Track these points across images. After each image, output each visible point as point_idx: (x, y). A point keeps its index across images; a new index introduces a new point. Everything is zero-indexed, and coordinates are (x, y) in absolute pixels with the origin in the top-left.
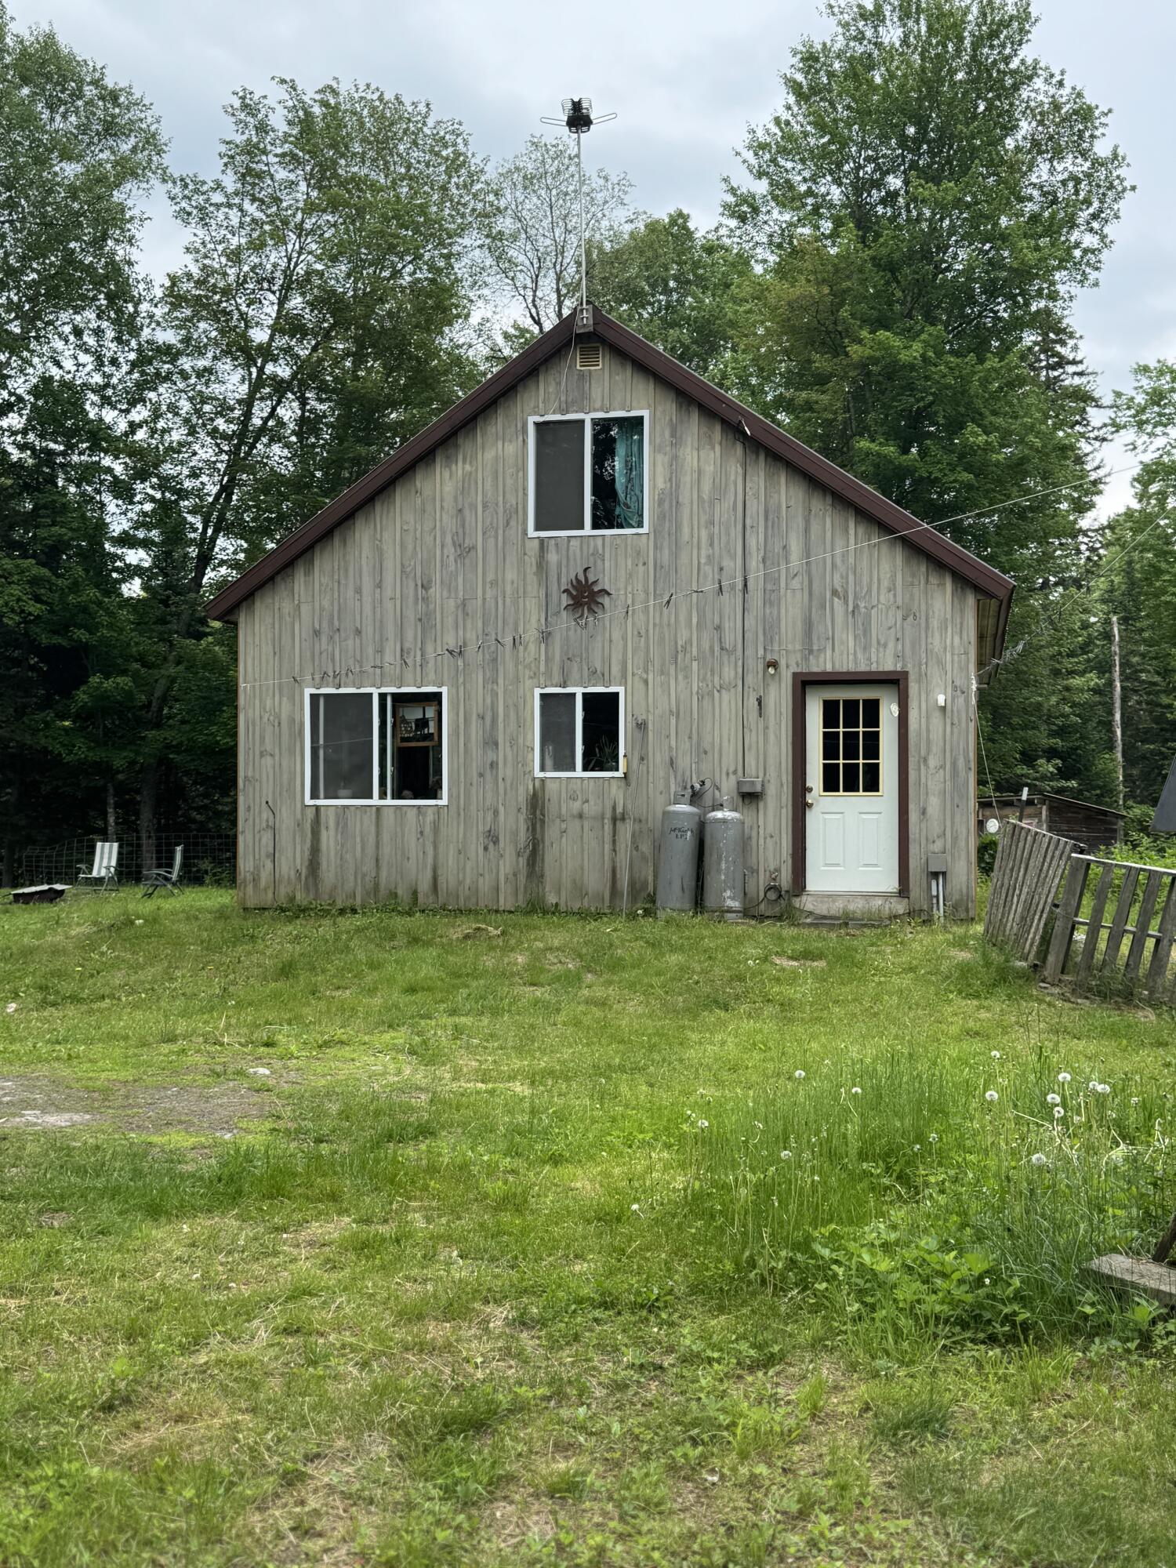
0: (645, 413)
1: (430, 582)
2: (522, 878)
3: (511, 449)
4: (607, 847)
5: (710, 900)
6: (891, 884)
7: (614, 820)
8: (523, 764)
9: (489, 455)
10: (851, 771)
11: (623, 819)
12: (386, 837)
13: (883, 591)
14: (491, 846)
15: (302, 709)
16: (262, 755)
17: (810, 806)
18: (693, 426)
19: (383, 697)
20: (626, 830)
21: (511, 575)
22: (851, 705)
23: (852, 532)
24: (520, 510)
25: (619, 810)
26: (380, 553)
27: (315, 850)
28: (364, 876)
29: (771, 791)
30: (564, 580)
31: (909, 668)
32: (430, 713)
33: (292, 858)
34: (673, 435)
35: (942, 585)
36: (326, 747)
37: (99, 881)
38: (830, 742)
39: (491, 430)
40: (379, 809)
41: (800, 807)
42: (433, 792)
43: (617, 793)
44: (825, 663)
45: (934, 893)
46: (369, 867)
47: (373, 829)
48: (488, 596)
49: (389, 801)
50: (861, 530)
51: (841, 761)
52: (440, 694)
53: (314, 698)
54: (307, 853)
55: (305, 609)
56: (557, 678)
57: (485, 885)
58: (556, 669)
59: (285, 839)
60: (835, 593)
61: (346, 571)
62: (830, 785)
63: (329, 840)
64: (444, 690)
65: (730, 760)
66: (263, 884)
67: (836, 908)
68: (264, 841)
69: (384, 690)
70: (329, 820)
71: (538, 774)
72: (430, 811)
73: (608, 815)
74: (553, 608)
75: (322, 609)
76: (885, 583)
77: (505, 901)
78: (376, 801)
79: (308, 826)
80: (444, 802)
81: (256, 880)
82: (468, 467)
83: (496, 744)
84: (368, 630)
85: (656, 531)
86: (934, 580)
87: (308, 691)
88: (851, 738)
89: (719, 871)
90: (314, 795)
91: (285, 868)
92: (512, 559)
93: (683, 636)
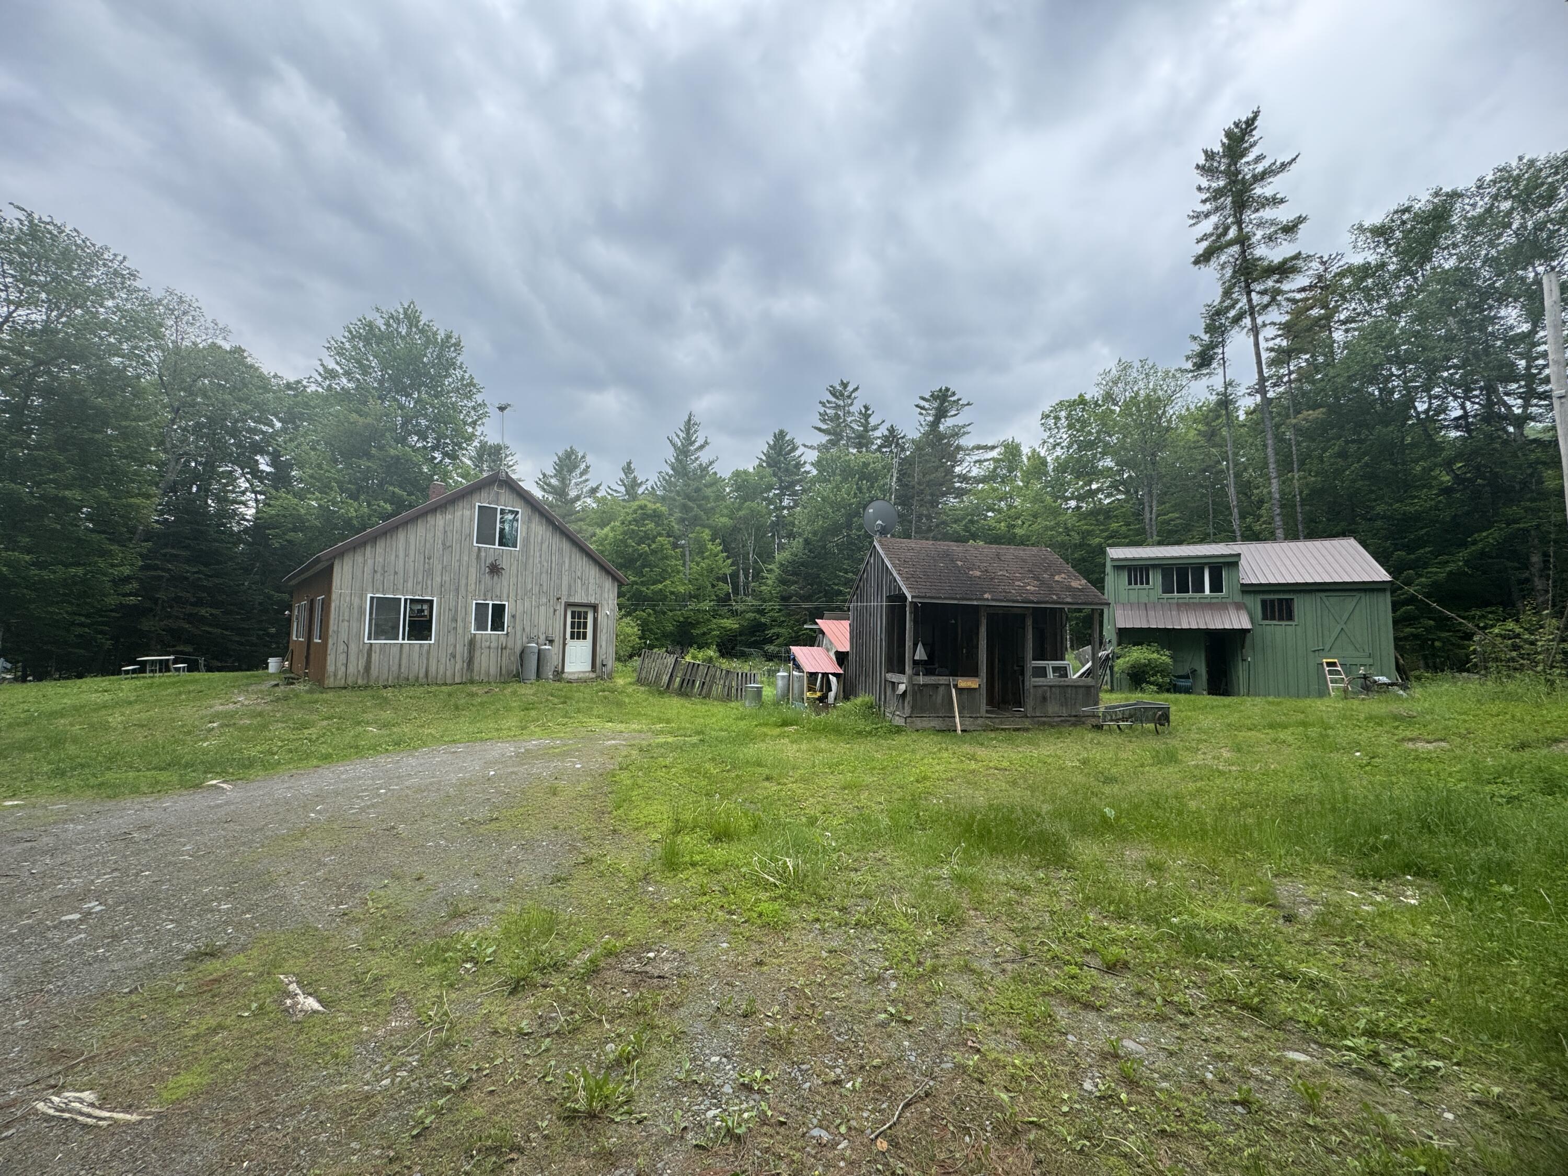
0: (519, 509)
1: (431, 557)
2: (465, 670)
3: (467, 513)
4: (499, 659)
5: (544, 676)
6: (591, 669)
7: (502, 649)
8: (466, 628)
9: (458, 514)
10: (579, 633)
11: (505, 648)
12: (404, 656)
13: (592, 579)
14: (452, 659)
15: (366, 602)
16: (342, 621)
17: (567, 644)
18: (536, 518)
19: (406, 600)
20: (506, 653)
21: (465, 558)
22: (580, 613)
23: (584, 559)
24: (470, 535)
25: (504, 645)
26: (407, 541)
27: (369, 662)
28: (393, 672)
29: (557, 640)
30: (487, 563)
31: (598, 603)
32: (425, 607)
33: (356, 665)
34: (529, 519)
35: (608, 579)
36: (376, 619)
38: (573, 623)
39: (461, 505)
40: (402, 644)
41: (564, 644)
42: (428, 637)
43: (503, 639)
44: (573, 599)
45: (604, 671)
46: (395, 668)
47: (398, 652)
48: (456, 565)
49: (406, 641)
50: (587, 559)
51: (576, 630)
52: (433, 600)
53: (372, 598)
54: (364, 663)
55: (370, 562)
56: (482, 597)
57: (449, 673)
58: (482, 594)
59: (352, 658)
60: (578, 577)
61: (392, 548)
62: (572, 638)
63: (375, 657)
64: (435, 599)
65: (542, 629)
66: (339, 677)
67: (576, 676)
68: (341, 658)
69: (407, 597)
70: (376, 648)
71: (473, 632)
72: (417, 647)
73: (500, 647)
74: (482, 572)
75: (379, 562)
76: (593, 577)
77: (457, 680)
78: (400, 641)
79: (365, 652)
80: (432, 642)
81: (335, 675)
82: (450, 516)
83: (457, 621)
84: (401, 573)
85: (522, 550)
86: (606, 577)
87: (369, 596)
88: (579, 623)
89: (546, 666)
90: (369, 638)
91: (352, 669)
92: (466, 552)
93: (529, 587)
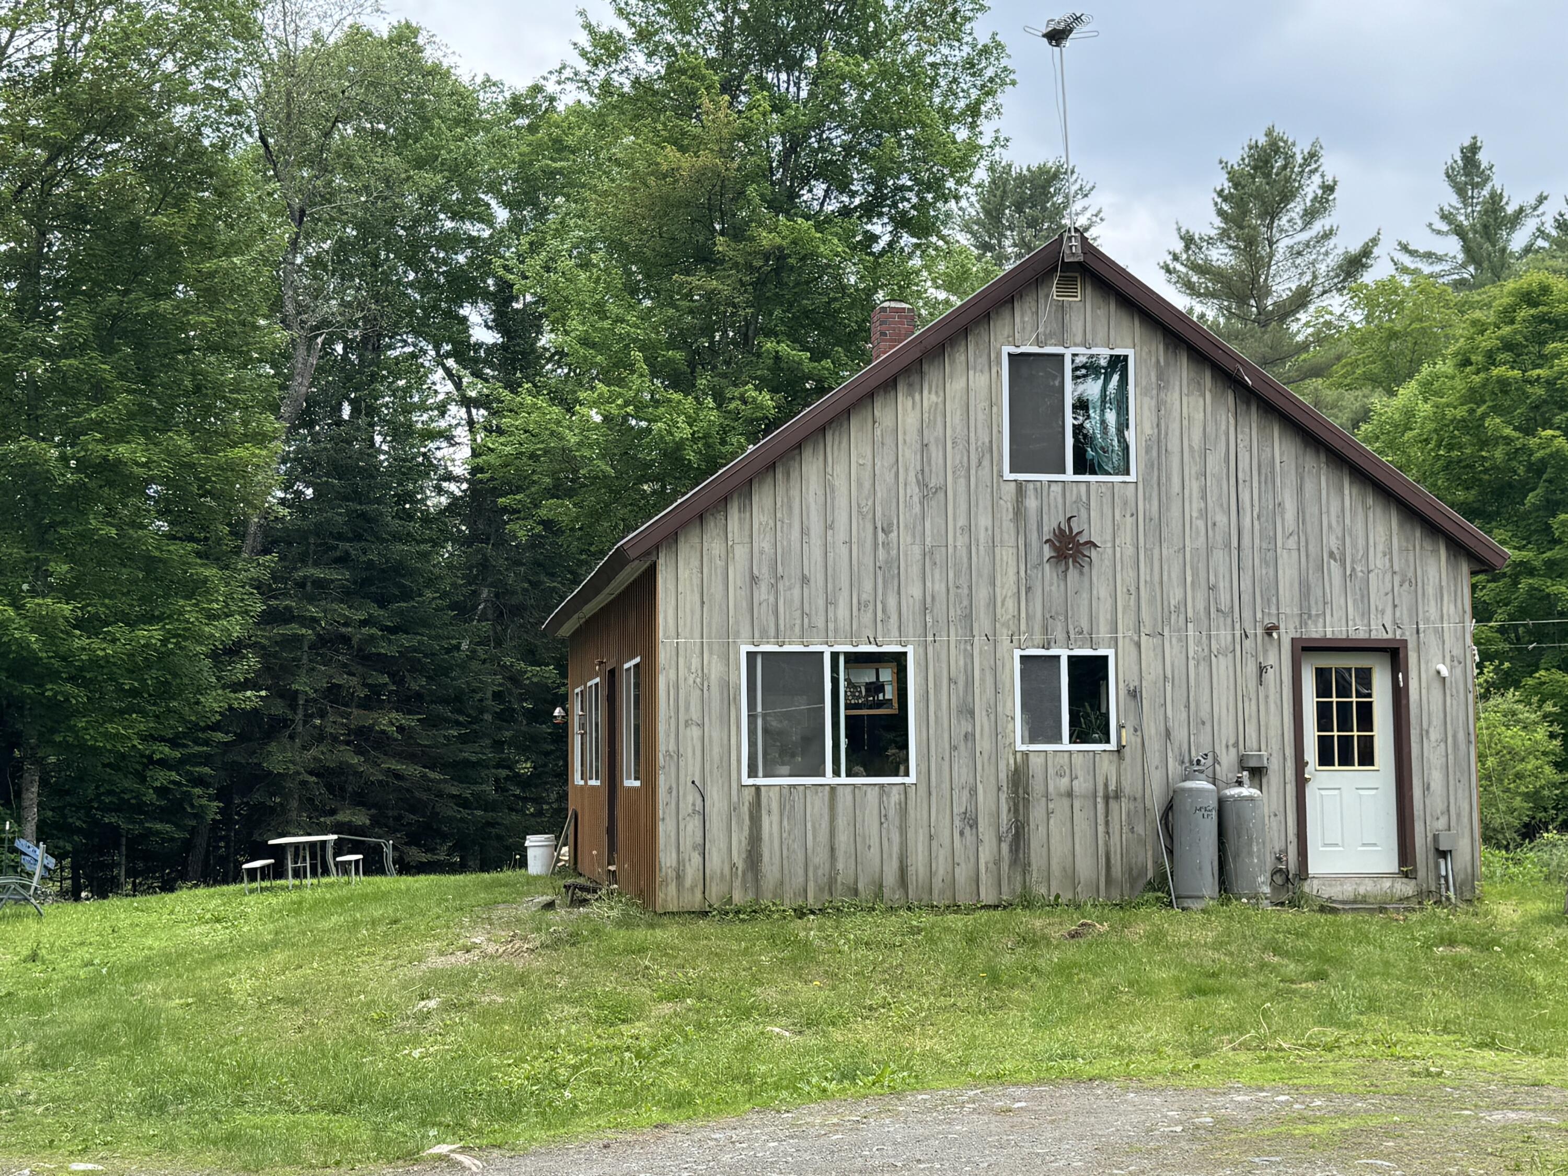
0: (1130, 352)
1: (890, 525)
2: (1005, 866)
3: (979, 381)
4: (1101, 829)
5: (1240, 885)
6: (1392, 865)
7: (1107, 798)
8: (999, 734)
9: (955, 386)
10: (1346, 743)
11: (1117, 797)
12: (842, 820)
13: (1379, 555)
14: (967, 830)
15: (738, 669)
16: (687, 724)
17: (1307, 780)
18: (1183, 369)
19: (835, 656)
20: (1121, 809)
21: (984, 521)
22: (1342, 675)
23: (1347, 492)
24: (991, 449)
25: (1112, 787)
26: (828, 488)
27: (755, 839)
28: (816, 868)
29: (1274, 766)
30: (1045, 529)
31: (1407, 636)
33: (726, 849)
34: (1160, 377)
35: (1436, 551)
36: (764, 716)
38: (1323, 712)
39: (960, 358)
40: (833, 788)
41: (1301, 782)
42: (898, 766)
43: (1107, 767)
44: (1315, 631)
45: (1443, 873)
46: (820, 857)
47: (826, 811)
48: (959, 544)
49: (843, 779)
50: (1355, 491)
51: (1336, 733)
52: (905, 654)
53: (751, 656)
54: (744, 842)
55: (740, 552)
56: (1038, 638)
57: (962, 874)
58: (1037, 628)
59: (716, 828)
60: (1331, 555)
61: (790, 508)
62: (1325, 759)
63: (770, 825)
64: (910, 650)
65: (1226, 732)
66: (688, 882)
67: (1346, 891)
68: (690, 828)
69: (837, 648)
70: (771, 801)
71: (1020, 747)
72: (894, 791)
73: (1100, 793)
74: (1033, 558)
75: (761, 552)
76: (1380, 548)
77: (987, 895)
78: (829, 779)
79: (745, 809)
80: (912, 779)
81: (679, 877)
82: (933, 397)
83: (972, 713)
84: (817, 578)
85: (1144, 480)
86: (1428, 546)
87: (745, 649)
88: (1344, 708)
89: (1250, 854)
90: (752, 773)
91: (716, 861)
92: (984, 501)
93: (1175, 595)
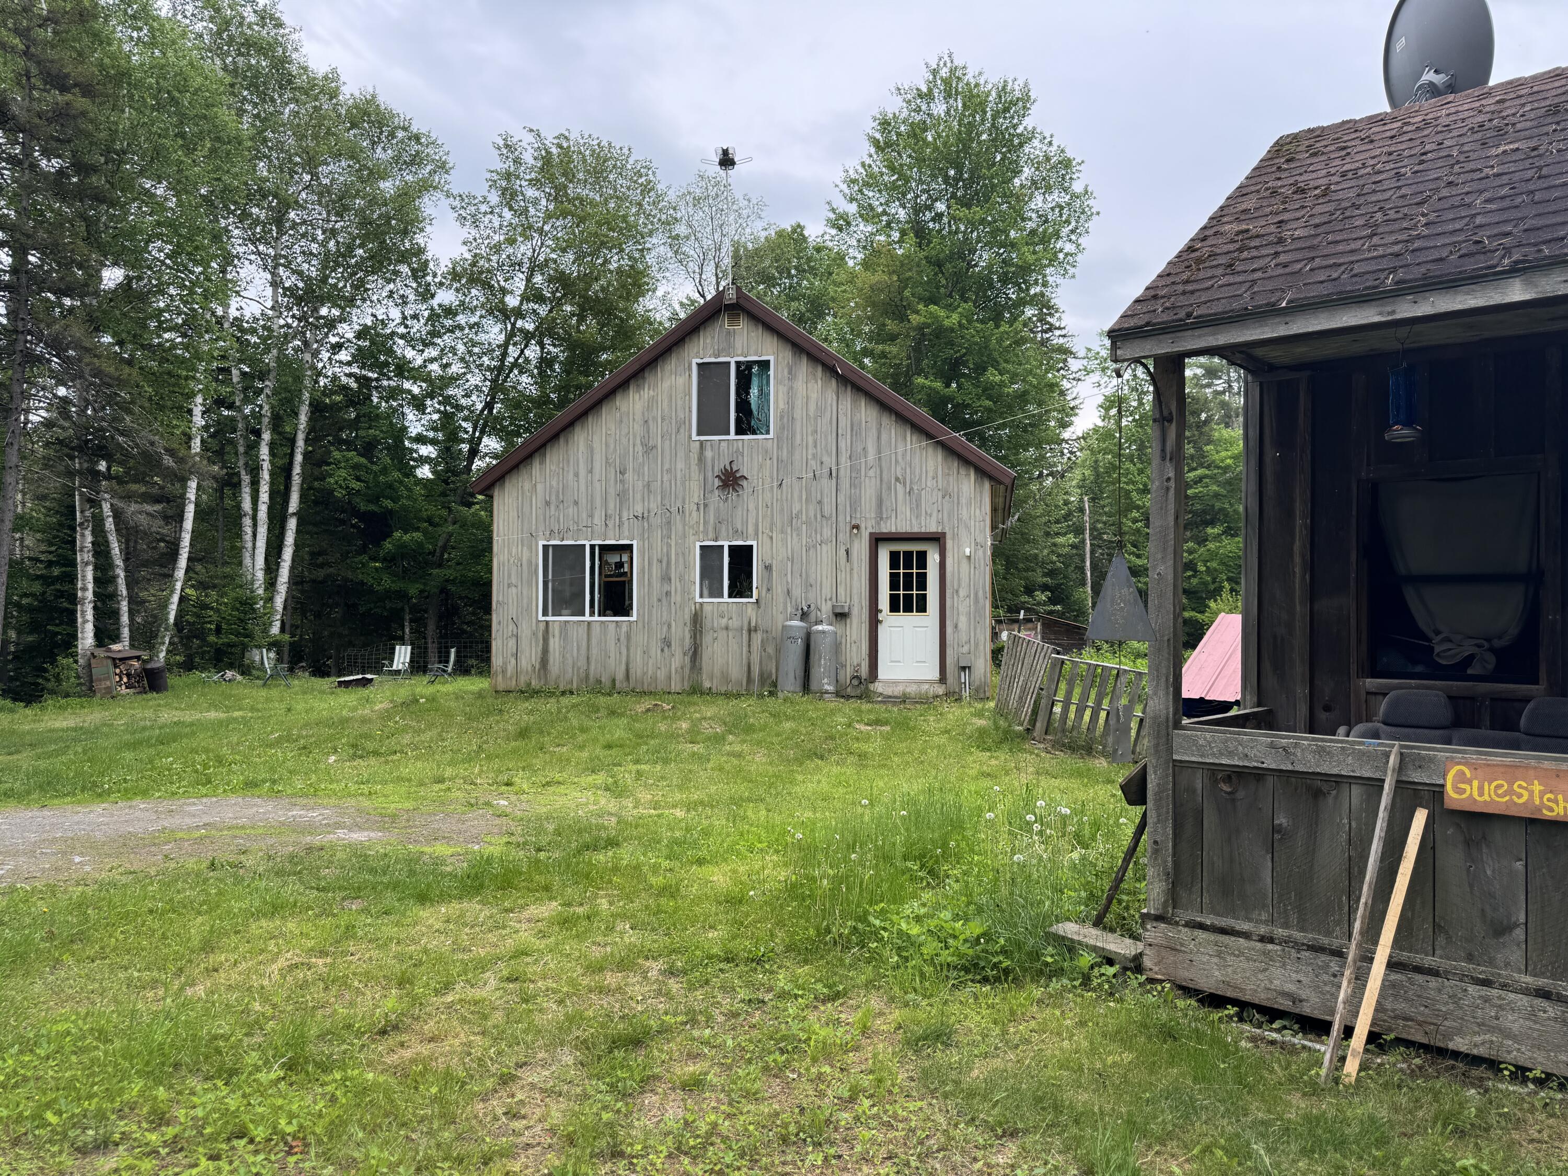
0: (771, 358)
1: (625, 469)
2: (687, 670)
3: (681, 380)
4: (745, 649)
5: (814, 686)
6: (936, 675)
7: (750, 631)
8: (687, 592)
9: (666, 385)
10: (908, 598)
11: (756, 630)
12: (594, 641)
13: (930, 479)
14: (666, 649)
15: (537, 555)
16: (509, 585)
17: (881, 622)
18: (804, 367)
19: (592, 547)
20: (757, 638)
21: (680, 465)
22: (908, 555)
23: (909, 439)
24: (686, 422)
25: (753, 624)
27: (545, 651)
28: (579, 669)
29: (855, 612)
30: (716, 469)
31: (947, 530)
32: (625, 558)
33: (530, 657)
34: (790, 373)
35: (968, 475)
36: (553, 581)
37: (398, 672)
38: (894, 579)
39: (667, 367)
40: (589, 623)
41: (874, 623)
42: (626, 612)
43: (751, 612)
44: (889, 527)
45: (963, 681)
46: (582, 663)
47: (585, 636)
48: (665, 479)
49: (596, 618)
50: (914, 438)
51: (901, 592)
52: (631, 545)
53: (545, 547)
54: (540, 653)
55: (540, 487)
56: (711, 535)
57: (662, 675)
58: (711, 529)
59: (524, 644)
60: (897, 479)
61: (568, 461)
62: (894, 608)
63: (555, 644)
64: (635, 543)
65: (827, 591)
66: (509, 674)
67: (898, 690)
68: (510, 644)
69: (593, 542)
70: (555, 630)
71: (698, 600)
72: (624, 625)
73: (746, 628)
74: (709, 487)
75: (551, 487)
76: (931, 474)
77: (675, 686)
78: (587, 618)
79: (540, 635)
80: (634, 618)
81: (504, 672)
82: (651, 393)
83: (670, 580)
84: (583, 501)
85: (779, 438)
86: (963, 471)
87: (541, 543)
88: (908, 577)
89: (820, 666)
90: (545, 613)
91: (524, 663)
92: (681, 454)
93: (796, 508)
